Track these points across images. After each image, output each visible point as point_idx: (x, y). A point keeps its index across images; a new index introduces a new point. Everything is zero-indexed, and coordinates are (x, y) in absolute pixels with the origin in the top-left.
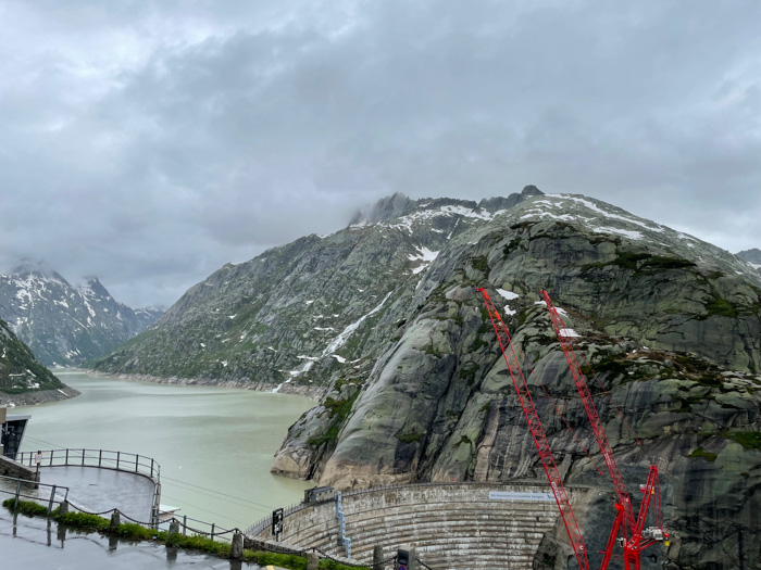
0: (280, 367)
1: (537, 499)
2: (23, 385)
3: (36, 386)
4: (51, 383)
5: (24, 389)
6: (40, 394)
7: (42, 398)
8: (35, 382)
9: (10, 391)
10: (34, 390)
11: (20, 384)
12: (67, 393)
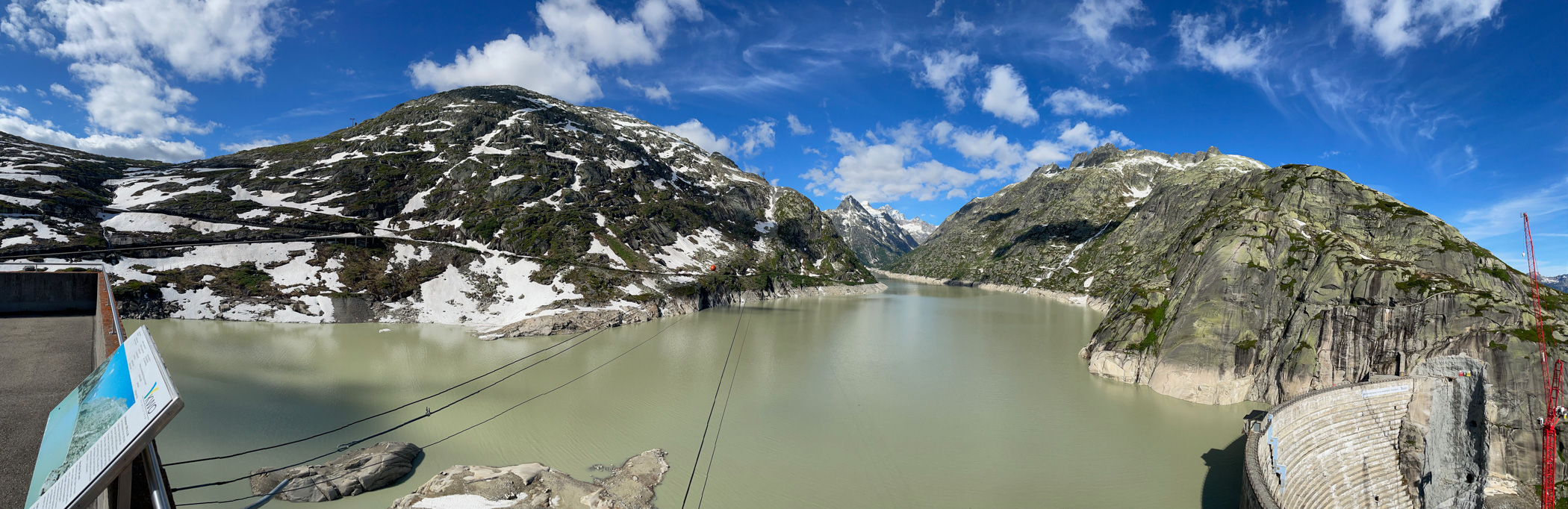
0: (1027, 274)
1: (1394, 392)
2: (855, 280)
3: (862, 280)
4: (871, 280)
5: (855, 283)
6: (865, 286)
7: (866, 290)
8: (861, 278)
9: (848, 284)
10: (861, 283)
11: (853, 279)
12: (881, 287)
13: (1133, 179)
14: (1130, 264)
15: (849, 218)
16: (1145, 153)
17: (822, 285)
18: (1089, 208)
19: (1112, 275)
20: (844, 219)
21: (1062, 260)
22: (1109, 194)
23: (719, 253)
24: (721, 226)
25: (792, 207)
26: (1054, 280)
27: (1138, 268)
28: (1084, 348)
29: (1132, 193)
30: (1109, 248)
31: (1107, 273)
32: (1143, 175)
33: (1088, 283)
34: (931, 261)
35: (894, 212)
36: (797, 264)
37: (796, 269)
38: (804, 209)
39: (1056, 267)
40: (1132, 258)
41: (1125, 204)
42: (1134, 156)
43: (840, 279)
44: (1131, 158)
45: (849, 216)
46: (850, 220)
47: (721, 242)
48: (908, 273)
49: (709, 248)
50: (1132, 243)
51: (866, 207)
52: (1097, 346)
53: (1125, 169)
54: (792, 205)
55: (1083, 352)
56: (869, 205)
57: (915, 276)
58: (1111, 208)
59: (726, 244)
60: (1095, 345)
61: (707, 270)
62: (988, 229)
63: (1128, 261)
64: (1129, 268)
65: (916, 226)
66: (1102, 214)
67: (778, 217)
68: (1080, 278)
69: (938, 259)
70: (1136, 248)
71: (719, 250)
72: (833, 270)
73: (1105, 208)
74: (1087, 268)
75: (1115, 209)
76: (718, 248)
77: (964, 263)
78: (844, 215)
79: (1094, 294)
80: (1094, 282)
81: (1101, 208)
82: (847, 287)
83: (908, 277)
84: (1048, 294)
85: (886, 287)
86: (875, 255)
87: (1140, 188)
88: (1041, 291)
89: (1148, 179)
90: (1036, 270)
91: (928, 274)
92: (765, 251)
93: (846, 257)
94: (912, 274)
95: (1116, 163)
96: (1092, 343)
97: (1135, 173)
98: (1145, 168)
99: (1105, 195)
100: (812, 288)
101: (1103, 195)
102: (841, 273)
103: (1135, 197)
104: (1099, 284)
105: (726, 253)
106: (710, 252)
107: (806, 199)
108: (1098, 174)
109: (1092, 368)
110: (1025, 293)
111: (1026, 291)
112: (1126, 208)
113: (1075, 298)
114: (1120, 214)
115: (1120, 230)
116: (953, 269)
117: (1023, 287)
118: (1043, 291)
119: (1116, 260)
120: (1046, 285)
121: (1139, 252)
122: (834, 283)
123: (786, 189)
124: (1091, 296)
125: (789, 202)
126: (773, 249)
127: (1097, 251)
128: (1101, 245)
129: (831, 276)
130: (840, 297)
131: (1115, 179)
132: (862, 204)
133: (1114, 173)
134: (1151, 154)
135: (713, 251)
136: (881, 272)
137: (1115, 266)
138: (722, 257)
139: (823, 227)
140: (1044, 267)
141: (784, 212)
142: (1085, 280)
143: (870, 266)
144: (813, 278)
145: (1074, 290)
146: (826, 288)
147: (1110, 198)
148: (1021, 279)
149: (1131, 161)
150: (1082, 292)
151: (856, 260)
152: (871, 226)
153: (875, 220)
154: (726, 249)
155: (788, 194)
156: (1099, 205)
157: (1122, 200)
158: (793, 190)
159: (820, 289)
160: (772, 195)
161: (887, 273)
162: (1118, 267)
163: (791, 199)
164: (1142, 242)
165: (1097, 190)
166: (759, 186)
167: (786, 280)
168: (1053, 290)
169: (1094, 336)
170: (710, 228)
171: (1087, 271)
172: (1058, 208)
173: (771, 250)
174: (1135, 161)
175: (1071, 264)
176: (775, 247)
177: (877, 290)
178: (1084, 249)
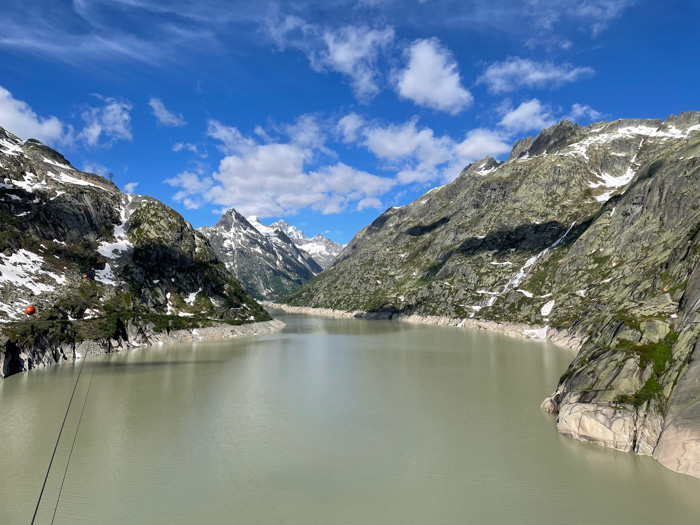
0: (461, 301)
2: (242, 318)
3: (252, 318)
4: (263, 316)
5: (243, 322)
6: (256, 325)
7: (258, 329)
8: (250, 315)
9: (233, 323)
10: (250, 322)
11: (239, 316)
12: (276, 325)
13: (604, 161)
14: (608, 280)
15: (232, 238)
16: (620, 124)
17: (198, 327)
18: (541, 209)
19: (582, 298)
20: (225, 239)
21: (507, 281)
22: (569, 188)
23: (39, 289)
24: (42, 248)
25: (153, 223)
26: (499, 308)
27: (622, 287)
28: (548, 399)
29: (604, 181)
30: (574, 261)
31: (574, 295)
32: (619, 155)
33: (546, 310)
34: (339, 290)
35: (291, 229)
36: (161, 300)
37: (160, 307)
38: (171, 226)
39: (501, 291)
40: (610, 272)
41: (593, 199)
42: (602, 132)
43: (222, 317)
44: (598, 134)
45: (232, 235)
46: (233, 240)
47: (41, 272)
48: (310, 306)
49: (21, 282)
50: (609, 252)
51: (254, 224)
52: (567, 396)
53: (590, 150)
54: (154, 220)
55: (547, 403)
56: (258, 220)
57: (319, 309)
58: (573, 206)
59: (52, 275)
60: (564, 394)
61: (18, 315)
62: (408, 246)
63: (605, 277)
64: (607, 286)
65: (319, 247)
66: (560, 215)
67: (134, 236)
68: (536, 304)
69: (348, 286)
70: (616, 258)
71: (39, 285)
72: (212, 307)
73: (564, 207)
74: (543, 289)
75: (579, 207)
76: (36, 281)
77: (379, 289)
78: (226, 234)
79: (557, 324)
80: (555, 308)
81: (558, 207)
82: (232, 327)
83: (311, 311)
84: (491, 327)
85: (283, 325)
86: (268, 284)
87: (616, 174)
88: (481, 324)
89: (627, 159)
90: (473, 297)
91: (335, 306)
92: (114, 284)
93: (229, 288)
94: (316, 306)
95: (575, 145)
96: (559, 393)
97: (606, 154)
98: (622, 144)
99: (563, 189)
100: (183, 332)
101: (560, 191)
102: (223, 310)
103: (608, 186)
104: (562, 311)
105: (51, 289)
106: (23, 287)
107: (173, 213)
108: (552, 163)
109: (562, 426)
110: (459, 325)
111: (461, 324)
112: (596, 204)
113: (532, 331)
114: (586, 213)
115: (589, 235)
116: (367, 298)
117: (456, 318)
118: (483, 323)
119: (586, 277)
120: (489, 315)
121: (621, 263)
122: (214, 323)
123: (146, 198)
124: (552, 327)
125: (149, 215)
126: (127, 280)
127: (556, 266)
128: (561, 258)
129: (210, 314)
130: (223, 341)
131: (577, 166)
132: (248, 220)
133: (574, 159)
134: (629, 124)
135: (29, 286)
136: (277, 306)
137: (586, 285)
138: (44, 295)
139: (197, 250)
140: (483, 291)
141: (142, 230)
142: (542, 306)
143: (262, 298)
144: (185, 318)
145: (529, 320)
146: (203, 331)
147: (571, 192)
148: (453, 309)
149: (598, 138)
150: (539, 322)
151: (243, 292)
152: (262, 247)
153: (266, 240)
154: (52, 282)
155: (149, 205)
156: (555, 203)
157: (589, 193)
158: (155, 200)
159: (195, 332)
160: (124, 206)
161: (284, 307)
162: (590, 286)
163: (152, 212)
164: (624, 249)
165: (552, 185)
166: (104, 192)
167: (146, 323)
168: (497, 320)
169: (561, 382)
170: (22, 251)
171: (545, 293)
172: (497, 213)
173: (123, 282)
174: (604, 138)
175: (521, 286)
176: (129, 277)
177: (272, 329)
178: (538, 265)
